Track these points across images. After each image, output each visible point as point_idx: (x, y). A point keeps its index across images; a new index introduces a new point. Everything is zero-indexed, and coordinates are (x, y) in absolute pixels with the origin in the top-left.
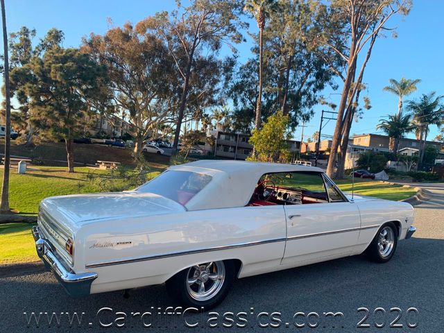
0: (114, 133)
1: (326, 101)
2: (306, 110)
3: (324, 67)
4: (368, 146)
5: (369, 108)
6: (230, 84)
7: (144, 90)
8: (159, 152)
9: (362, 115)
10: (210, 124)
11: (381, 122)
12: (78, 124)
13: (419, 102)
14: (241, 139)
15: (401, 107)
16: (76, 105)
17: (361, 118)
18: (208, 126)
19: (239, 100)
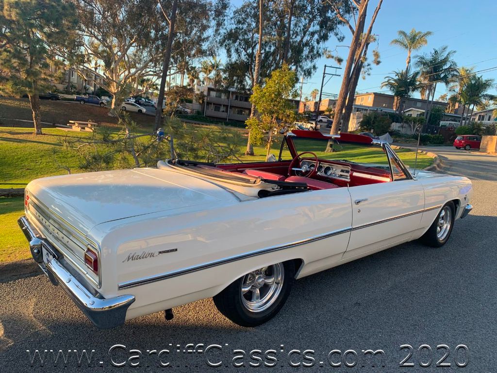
0: (85, 88)
1: (332, 54)
2: (307, 65)
3: (329, 14)
4: (371, 105)
5: (378, 63)
6: (222, 31)
7: (119, 36)
8: (140, 111)
9: (370, 71)
10: (198, 78)
11: (387, 80)
12: (43, 76)
13: (429, 57)
14: (234, 96)
15: (409, 63)
16: (38, 54)
17: (369, 74)
18: (196, 81)
19: (233, 50)
